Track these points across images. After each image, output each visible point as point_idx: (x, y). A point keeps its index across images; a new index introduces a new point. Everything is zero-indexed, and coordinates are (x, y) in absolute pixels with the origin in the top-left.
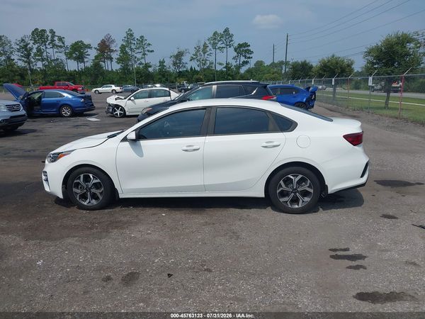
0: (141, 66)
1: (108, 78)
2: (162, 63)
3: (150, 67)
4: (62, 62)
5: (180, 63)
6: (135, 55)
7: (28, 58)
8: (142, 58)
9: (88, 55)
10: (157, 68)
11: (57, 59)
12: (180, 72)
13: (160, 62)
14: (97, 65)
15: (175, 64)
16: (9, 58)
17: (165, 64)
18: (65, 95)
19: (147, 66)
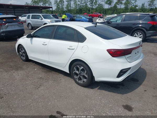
0: (133, 6)
1: (118, 11)
2: (143, 5)
3: (137, 6)
4: (103, 5)
5: (152, 4)
6: (132, 1)
7: (92, 4)
8: (134, 3)
9: (113, 2)
10: (140, 7)
11: (102, 4)
12: (151, 9)
13: (142, 4)
14: (115, 6)
15: (149, 5)
16: (86, 4)
17: (144, 5)
18: (83, 17)
19: (136, 6)
